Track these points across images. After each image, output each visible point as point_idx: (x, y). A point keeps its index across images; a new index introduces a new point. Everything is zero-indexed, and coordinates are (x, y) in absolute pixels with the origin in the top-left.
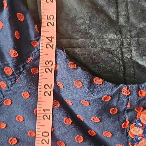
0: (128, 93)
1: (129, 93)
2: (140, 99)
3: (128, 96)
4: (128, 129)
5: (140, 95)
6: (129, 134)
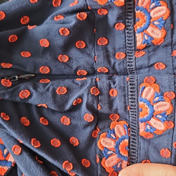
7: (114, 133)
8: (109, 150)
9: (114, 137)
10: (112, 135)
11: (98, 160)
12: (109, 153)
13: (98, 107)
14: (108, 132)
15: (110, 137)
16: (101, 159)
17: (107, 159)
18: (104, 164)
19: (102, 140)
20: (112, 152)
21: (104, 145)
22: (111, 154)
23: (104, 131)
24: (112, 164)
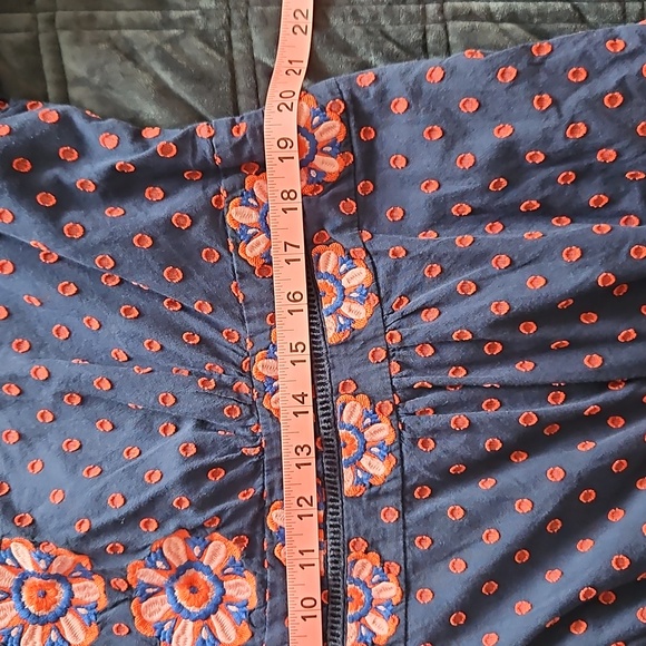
0: (209, 131)
1: (213, 132)
2: (235, 141)
3: (211, 138)
4: (225, 210)
5: (235, 134)
6: (228, 220)
7: (254, 196)
8: (248, 228)
9: (255, 203)
10: (251, 201)
11: (231, 248)
12: (250, 232)
13: (215, 160)
14: (242, 195)
15: (248, 205)
16: (237, 246)
17: (248, 242)
18: (244, 252)
19: (232, 211)
20: (254, 230)
21: (237, 219)
22: (255, 234)
23: (235, 195)
24: (258, 250)
